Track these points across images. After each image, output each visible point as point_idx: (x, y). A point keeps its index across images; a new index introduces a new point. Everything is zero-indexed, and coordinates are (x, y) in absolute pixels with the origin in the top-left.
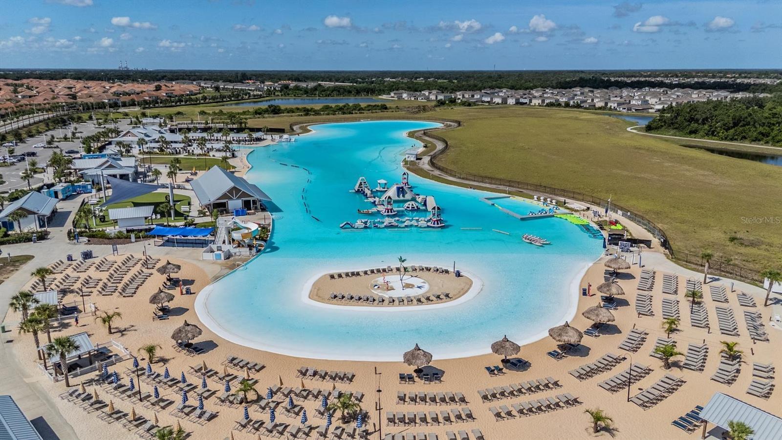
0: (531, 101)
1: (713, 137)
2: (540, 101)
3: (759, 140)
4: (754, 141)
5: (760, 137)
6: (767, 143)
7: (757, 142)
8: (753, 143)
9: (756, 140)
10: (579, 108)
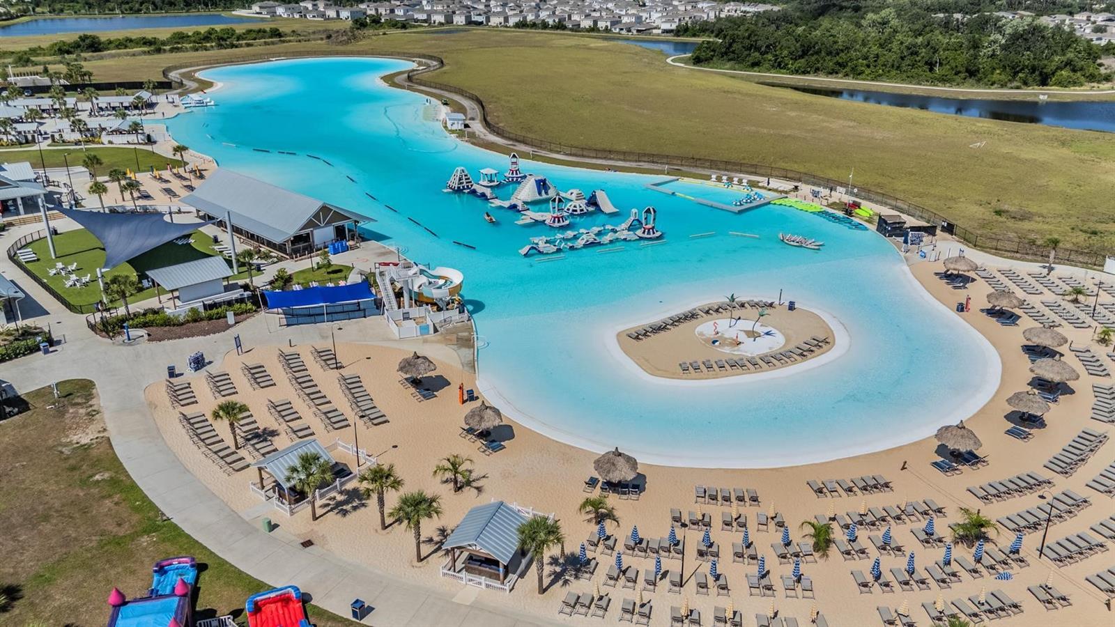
0: (488, 20)
1: (782, 71)
2: (502, 20)
3: (837, 73)
4: (831, 73)
5: (837, 68)
6: (846, 75)
7: (834, 75)
8: (830, 76)
9: (832, 72)
10: (563, 30)
